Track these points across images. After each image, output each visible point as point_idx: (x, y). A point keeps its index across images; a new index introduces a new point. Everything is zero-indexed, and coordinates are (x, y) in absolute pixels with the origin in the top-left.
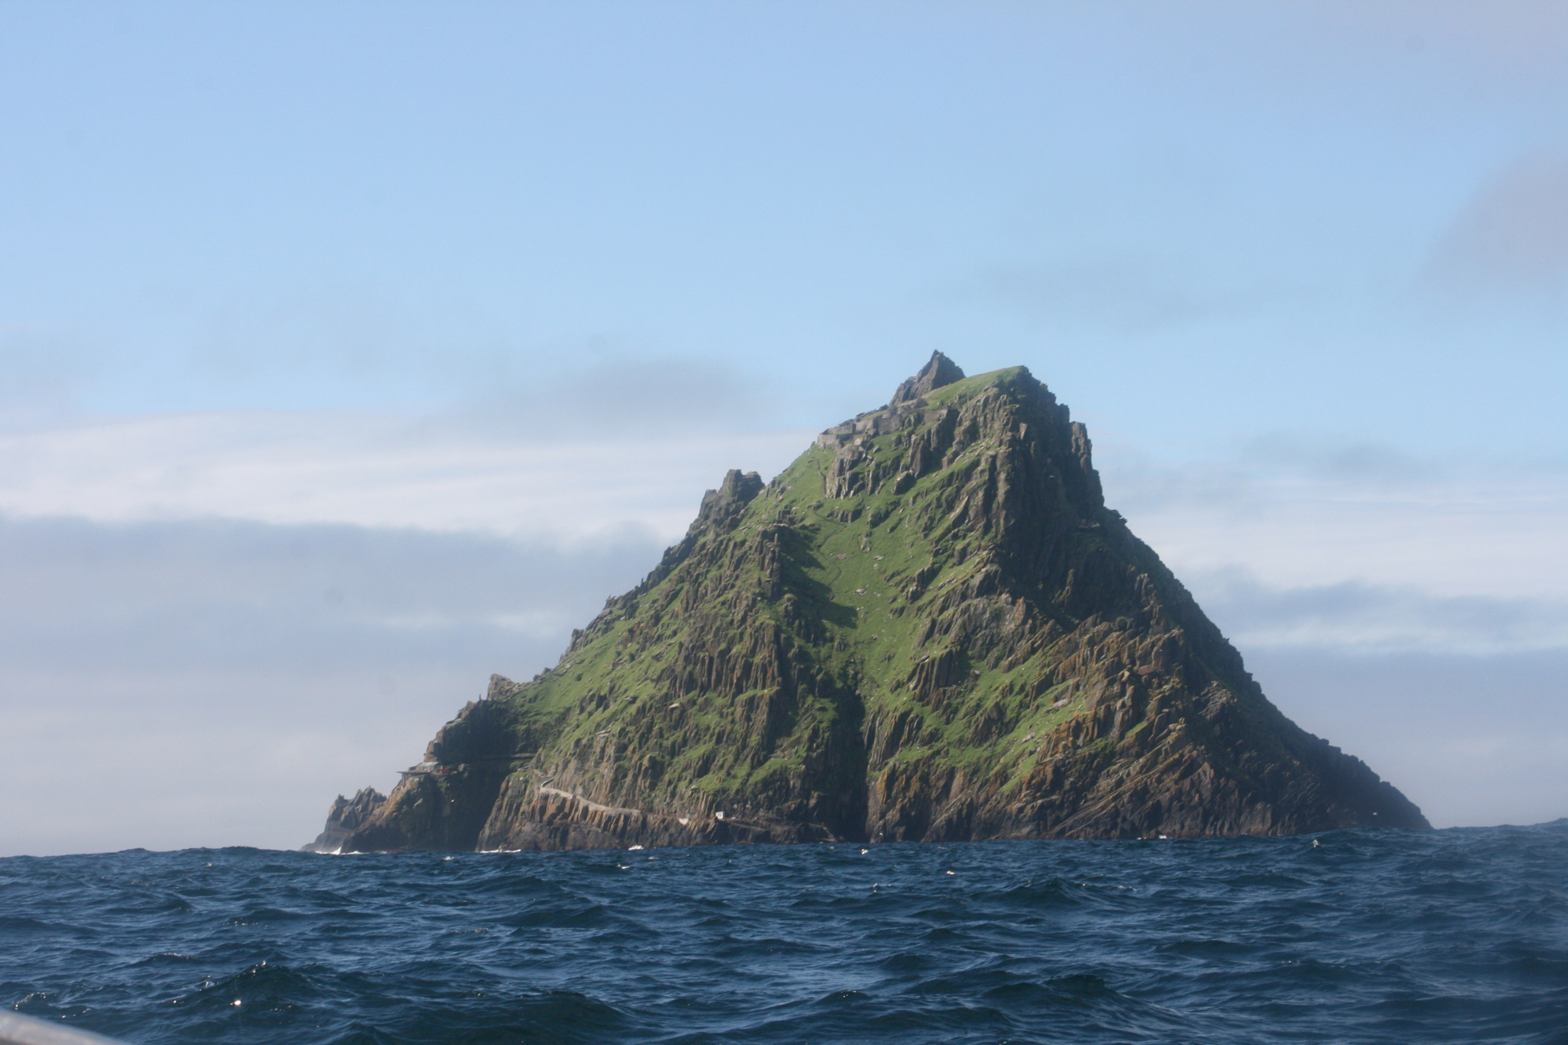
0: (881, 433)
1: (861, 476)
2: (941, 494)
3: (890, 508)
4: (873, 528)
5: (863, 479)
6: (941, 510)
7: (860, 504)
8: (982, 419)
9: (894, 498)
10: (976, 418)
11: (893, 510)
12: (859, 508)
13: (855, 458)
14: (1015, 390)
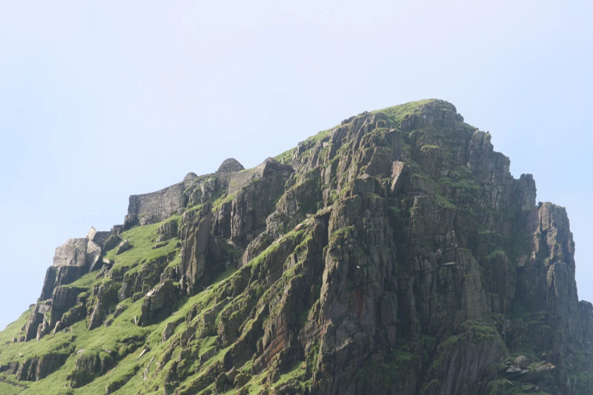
0: (142, 220)
1: (82, 294)
2: (219, 308)
3: (122, 349)
4: (78, 386)
5: (84, 300)
6: (213, 339)
7: (66, 345)
8: (328, 170)
9: (136, 330)
10: (318, 171)
11: (127, 352)
12: (62, 351)
13: (78, 264)
14: (417, 135)
